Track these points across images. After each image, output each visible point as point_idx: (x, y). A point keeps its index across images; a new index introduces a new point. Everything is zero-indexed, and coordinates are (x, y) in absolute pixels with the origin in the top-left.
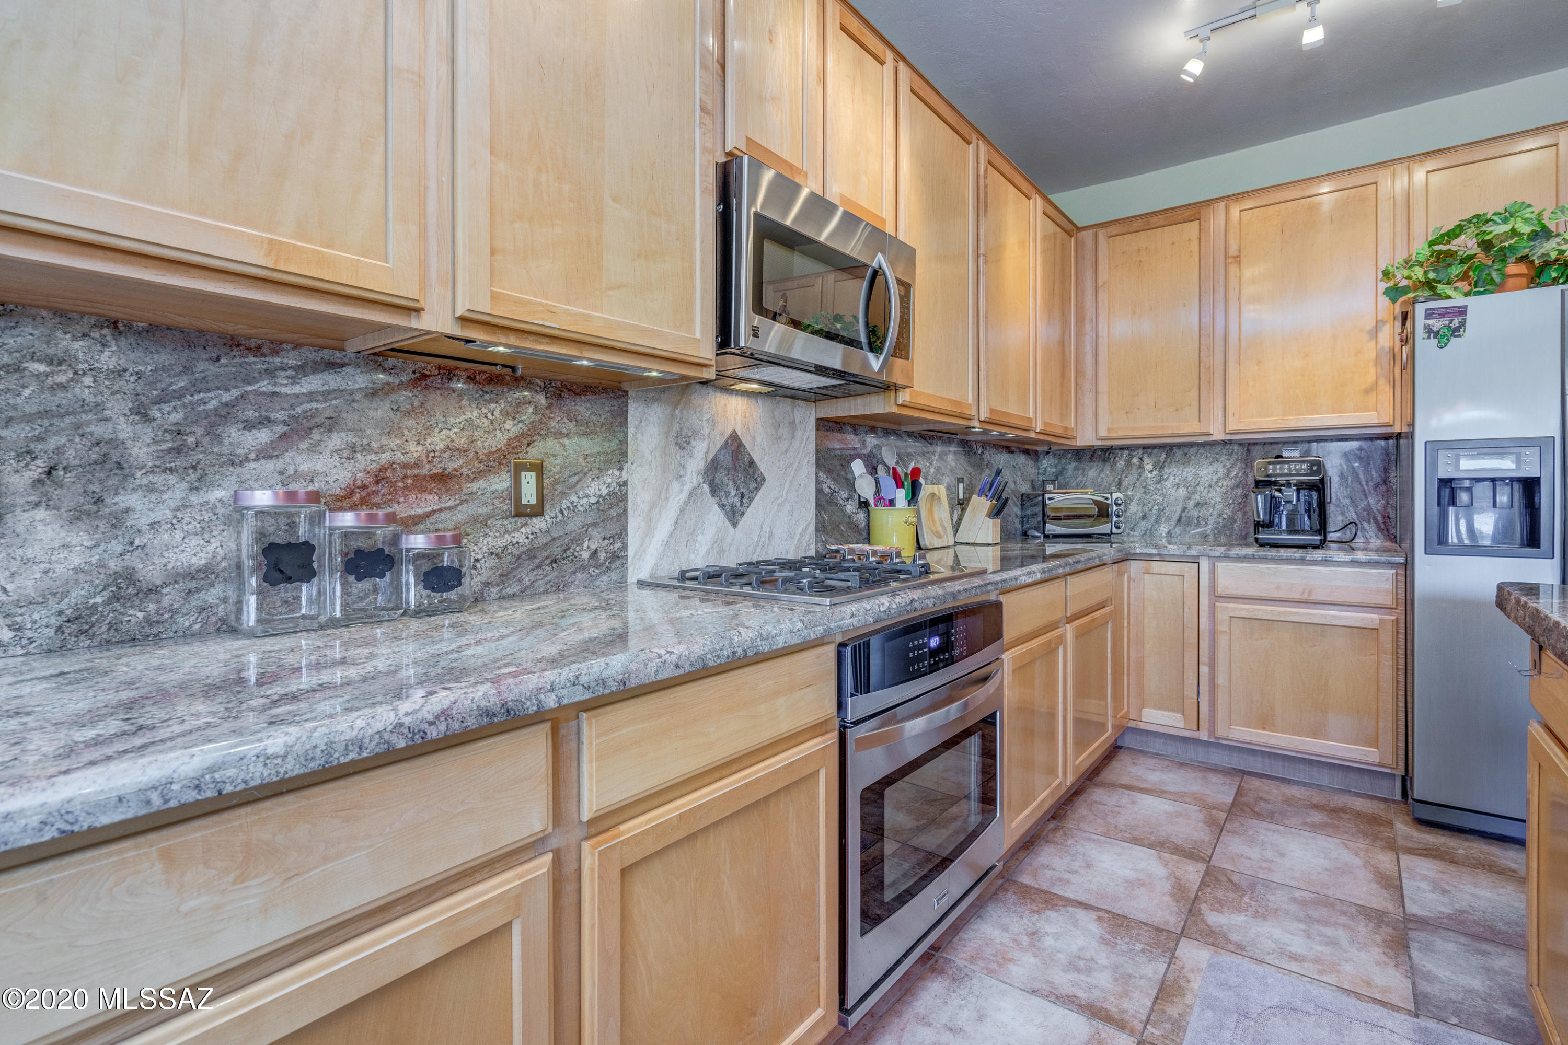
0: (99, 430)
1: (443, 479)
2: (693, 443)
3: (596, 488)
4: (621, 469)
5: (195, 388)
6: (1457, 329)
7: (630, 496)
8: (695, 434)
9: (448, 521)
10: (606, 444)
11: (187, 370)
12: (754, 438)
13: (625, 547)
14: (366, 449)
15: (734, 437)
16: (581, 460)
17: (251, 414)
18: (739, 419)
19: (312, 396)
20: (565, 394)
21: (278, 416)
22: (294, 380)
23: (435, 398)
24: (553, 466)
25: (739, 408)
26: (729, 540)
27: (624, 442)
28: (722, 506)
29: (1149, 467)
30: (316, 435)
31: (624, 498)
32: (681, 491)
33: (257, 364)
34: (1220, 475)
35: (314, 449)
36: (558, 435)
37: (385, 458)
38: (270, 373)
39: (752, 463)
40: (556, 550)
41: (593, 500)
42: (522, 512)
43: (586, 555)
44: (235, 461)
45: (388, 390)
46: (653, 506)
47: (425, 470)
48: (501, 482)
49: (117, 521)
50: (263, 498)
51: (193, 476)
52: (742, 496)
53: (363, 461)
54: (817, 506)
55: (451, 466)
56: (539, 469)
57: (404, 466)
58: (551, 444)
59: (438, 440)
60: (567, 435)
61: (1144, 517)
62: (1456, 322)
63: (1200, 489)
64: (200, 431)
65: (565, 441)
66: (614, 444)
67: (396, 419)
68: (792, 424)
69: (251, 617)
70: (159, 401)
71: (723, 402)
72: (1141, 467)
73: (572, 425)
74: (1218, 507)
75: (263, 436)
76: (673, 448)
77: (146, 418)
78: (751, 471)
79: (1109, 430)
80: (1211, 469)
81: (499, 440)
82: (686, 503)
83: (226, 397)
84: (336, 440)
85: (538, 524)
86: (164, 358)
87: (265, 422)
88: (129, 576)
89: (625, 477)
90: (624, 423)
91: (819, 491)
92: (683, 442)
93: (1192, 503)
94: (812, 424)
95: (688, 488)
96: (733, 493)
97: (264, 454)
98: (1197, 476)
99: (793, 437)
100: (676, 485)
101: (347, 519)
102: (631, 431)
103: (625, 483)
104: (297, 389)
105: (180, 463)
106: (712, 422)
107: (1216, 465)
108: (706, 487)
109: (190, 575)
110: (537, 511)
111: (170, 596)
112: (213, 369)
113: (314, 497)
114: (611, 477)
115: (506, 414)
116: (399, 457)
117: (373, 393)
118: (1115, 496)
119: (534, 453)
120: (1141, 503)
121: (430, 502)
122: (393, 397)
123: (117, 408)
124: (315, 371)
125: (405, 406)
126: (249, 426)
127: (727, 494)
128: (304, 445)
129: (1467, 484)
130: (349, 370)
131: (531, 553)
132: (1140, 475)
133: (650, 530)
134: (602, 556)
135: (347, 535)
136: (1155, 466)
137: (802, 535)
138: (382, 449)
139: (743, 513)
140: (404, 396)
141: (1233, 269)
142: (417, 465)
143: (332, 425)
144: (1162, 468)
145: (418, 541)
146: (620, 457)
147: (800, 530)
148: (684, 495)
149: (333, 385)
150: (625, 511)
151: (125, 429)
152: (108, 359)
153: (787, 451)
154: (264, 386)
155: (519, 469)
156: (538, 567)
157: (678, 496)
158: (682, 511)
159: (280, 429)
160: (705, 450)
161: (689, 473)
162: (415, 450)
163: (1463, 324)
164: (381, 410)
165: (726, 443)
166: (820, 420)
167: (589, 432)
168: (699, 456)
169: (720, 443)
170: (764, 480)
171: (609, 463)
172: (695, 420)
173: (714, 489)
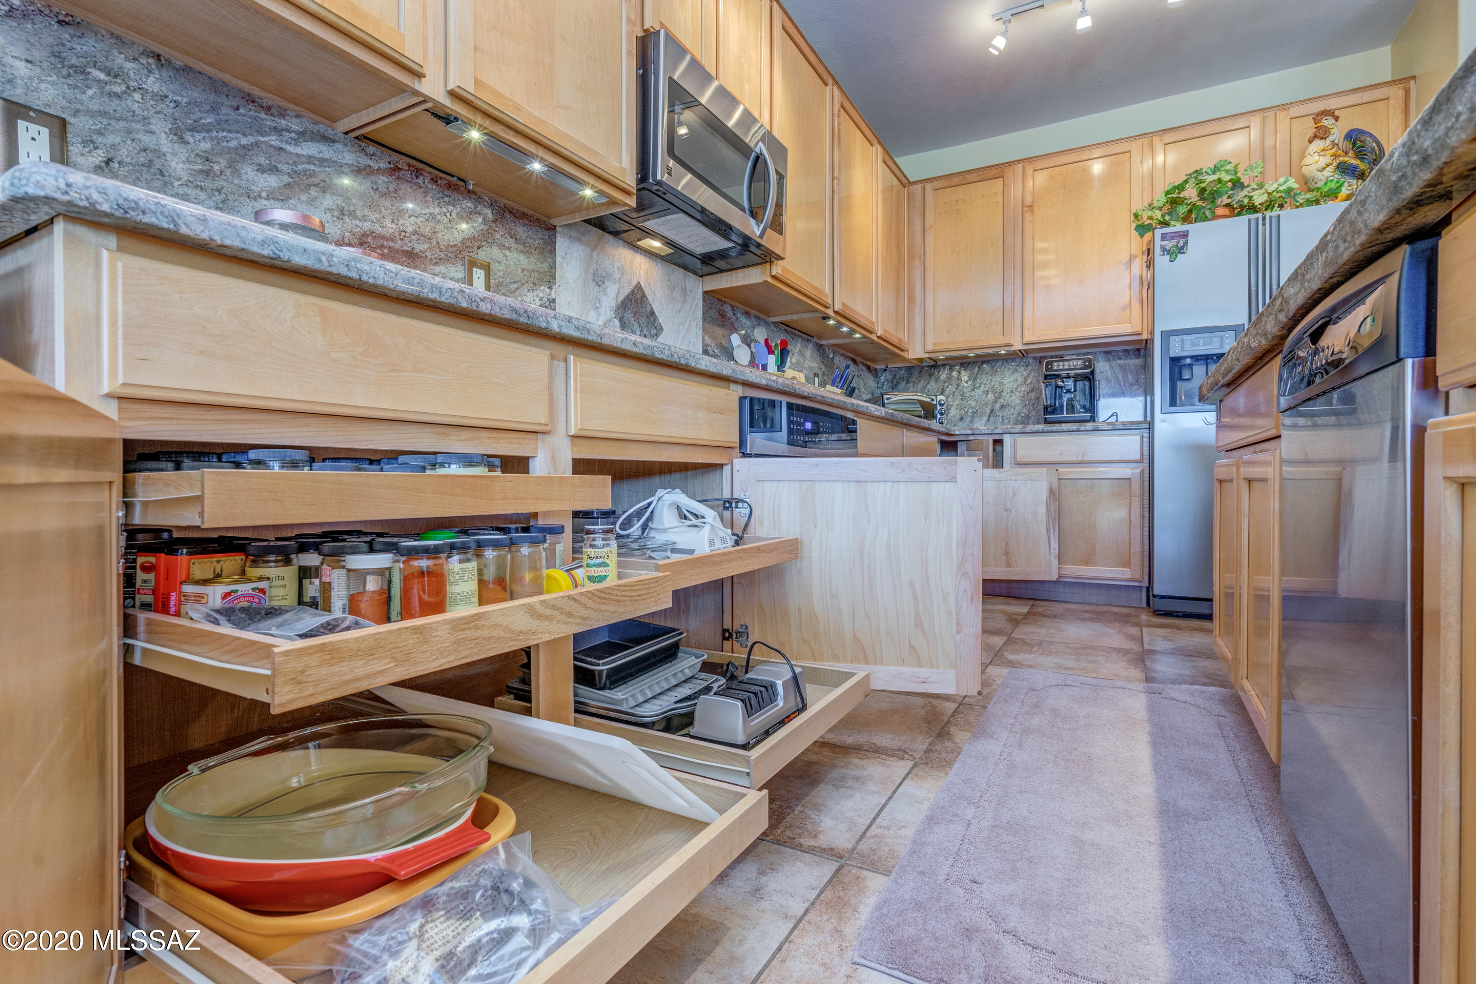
0: (147, 140)
1: (412, 256)
2: (607, 283)
3: (531, 299)
4: (550, 288)
5: (221, 125)
6: (1182, 248)
8: (609, 276)
10: (539, 265)
11: (214, 109)
12: (654, 293)
14: (352, 215)
15: (638, 287)
16: (519, 272)
17: (262, 160)
18: (643, 273)
19: (310, 159)
20: (507, 215)
21: (284, 167)
22: (296, 142)
23: (405, 188)
24: (498, 270)
25: (643, 265)
27: (553, 266)
29: (965, 378)
30: (313, 192)
33: (269, 122)
34: (1019, 382)
35: (311, 203)
36: (502, 247)
37: (367, 226)
38: (278, 131)
39: (652, 313)
44: (251, 195)
45: (369, 171)
47: (398, 245)
51: (218, 198)
55: (419, 247)
56: (487, 269)
57: (382, 237)
58: (495, 251)
59: (408, 224)
60: (509, 249)
61: (961, 419)
62: (1181, 244)
63: (1004, 394)
64: (224, 163)
65: (507, 252)
66: (545, 267)
67: (376, 196)
68: (684, 290)
70: (192, 129)
71: (630, 255)
72: (959, 379)
73: (512, 241)
74: (1018, 408)
75: (272, 181)
76: (592, 284)
77: (183, 141)
78: (652, 319)
79: (934, 344)
80: (1012, 378)
81: (456, 237)
83: (244, 141)
84: (329, 201)
86: (196, 94)
87: (273, 169)
89: (553, 296)
90: (553, 251)
92: (599, 279)
93: (998, 406)
94: (700, 295)
95: (602, 318)
96: (638, 333)
97: (273, 195)
98: (1002, 384)
99: (685, 301)
102: (559, 259)
103: (553, 302)
104: (298, 150)
105: (207, 184)
106: (622, 270)
107: (1016, 375)
108: (617, 322)
112: (233, 115)
114: (543, 292)
115: (461, 217)
116: (378, 229)
117: (358, 171)
118: (939, 398)
119: (483, 255)
120: (960, 407)
122: (374, 178)
123: (160, 126)
124: (312, 140)
125: (382, 188)
126: (261, 169)
127: (633, 332)
128: (304, 197)
129: (1188, 361)
130: (339, 146)
132: (958, 385)
136: (970, 378)
138: (364, 218)
140: (382, 179)
141: (1028, 216)
142: (391, 239)
143: (325, 187)
144: (975, 379)
146: (549, 278)
148: (601, 321)
149: (326, 155)
151: (166, 144)
152: (153, 83)
153: (680, 311)
154: (273, 140)
155: (473, 264)
159: (286, 179)
160: (616, 291)
161: (603, 306)
162: (390, 226)
163: (1186, 243)
164: (364, 186)
165: (633, 291)
166: (706, 293)
167: (525, 249)
168: (611, 296)
169: (628, 289)
170: (662, 330)
171: (541, 281)
172: (608, 265)
173: (623, 325)
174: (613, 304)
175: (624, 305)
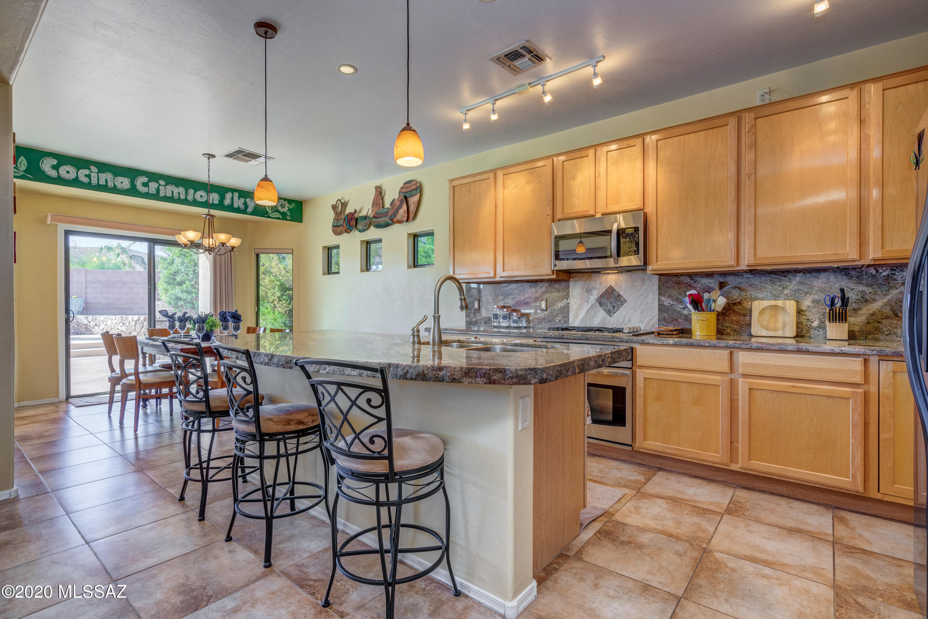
1: (527, 303)
2: (593, 291)
3: (560, 305)
4: (567, 300)
7: (570, 307)
8: (594, 288)
9: (527, 311)
10: (563, 294)
12: (621, 287)
13: (568, 320)
14: (515, 298)
15: (610, 288)
16: (557, 298)
18: (613, 281)
20: (553, 283)
23: (526, 288)
24: (550, 300)
25: (613, 278)
26: (608, 320)
27: (568, 293)
28: (605, 310)
31: (568, 307)
32: (588, 305)
33: (501, 286)
35: (508, 299)
36: (551, 292)
37: (518, 299)
39: (619, 295)
40: (550, 319)
41: (560, 308)
42: (542, 310)
43: (557, 321)
44: (499, 301)
45: (518, 287)
46: (578, 309)
48: (539, 304)
49: (488, 310)
52: (614, 307)
53: (515, 300)
54: (659, 310)
55: (529, 300)
56: (546, 300)
57: (521, 301)
58: (549, 295)
59: (526, 296)
60: (553, 292)
65: (552, 294)
66: (565, 294)
67: (520, 292)
68: (645, 280)
71: (605, 277)
73: (554, 290)
75: (502, 297)
76: (585, 293)
78: (619, 298)
81: (538, 295)
82: (590, 309)
84: (511, 297)
85: (545, 313)
87: (503, 295)
88: (489, 317)
89: (568, 302)
90: (569, 288)
91: (660, 305)
94: (656, 279)
95: (590, 305)
96: (609, 306)
97: (502, 300)
99: (644, 284)
100: (586, 304)
102: (570, 290)
103: (569, 303)
104: (506, 289)
106: (601, 284)
108: (598, 304)
110: (546, 310)
112: (497, 288)
114: (565, 302)
115: (539, 289)
116: (520, 299)
117: (516, 288)
119: (545, 297)
121: (526, 308)
122: (520, 289)
123: (489, 294)
124: (508, 286)
127: (607, 306)
131: (544, 319)
133: (576, 316)
134: (562, 321)
137: (648, 322)
138: (517, 298)
139: (615, 313)
142: (523, 301)
143: (510, 295)
146: (567, 297)
147: (648, 319)
148: (589, 306)
149: (511, 288)
150: (569, 311)
151: (489, 297)
152: (487, 288)
153: (639, 290)
155: (541, 301)
156: (546, 322)
157: (586, 307)
158: (588, 311)
160: (597, 292)
161: (591, 300)
162: (523, 298)
164: (517, 291)
165: (607, 290)
167: (558, 291)
168: (595, 294)
169: (604, 290)
170: (626, 301)
171: (564, 298)
172: (593, 284)
173: (601, 304)
174: (596, 297)
175: (601, 297)
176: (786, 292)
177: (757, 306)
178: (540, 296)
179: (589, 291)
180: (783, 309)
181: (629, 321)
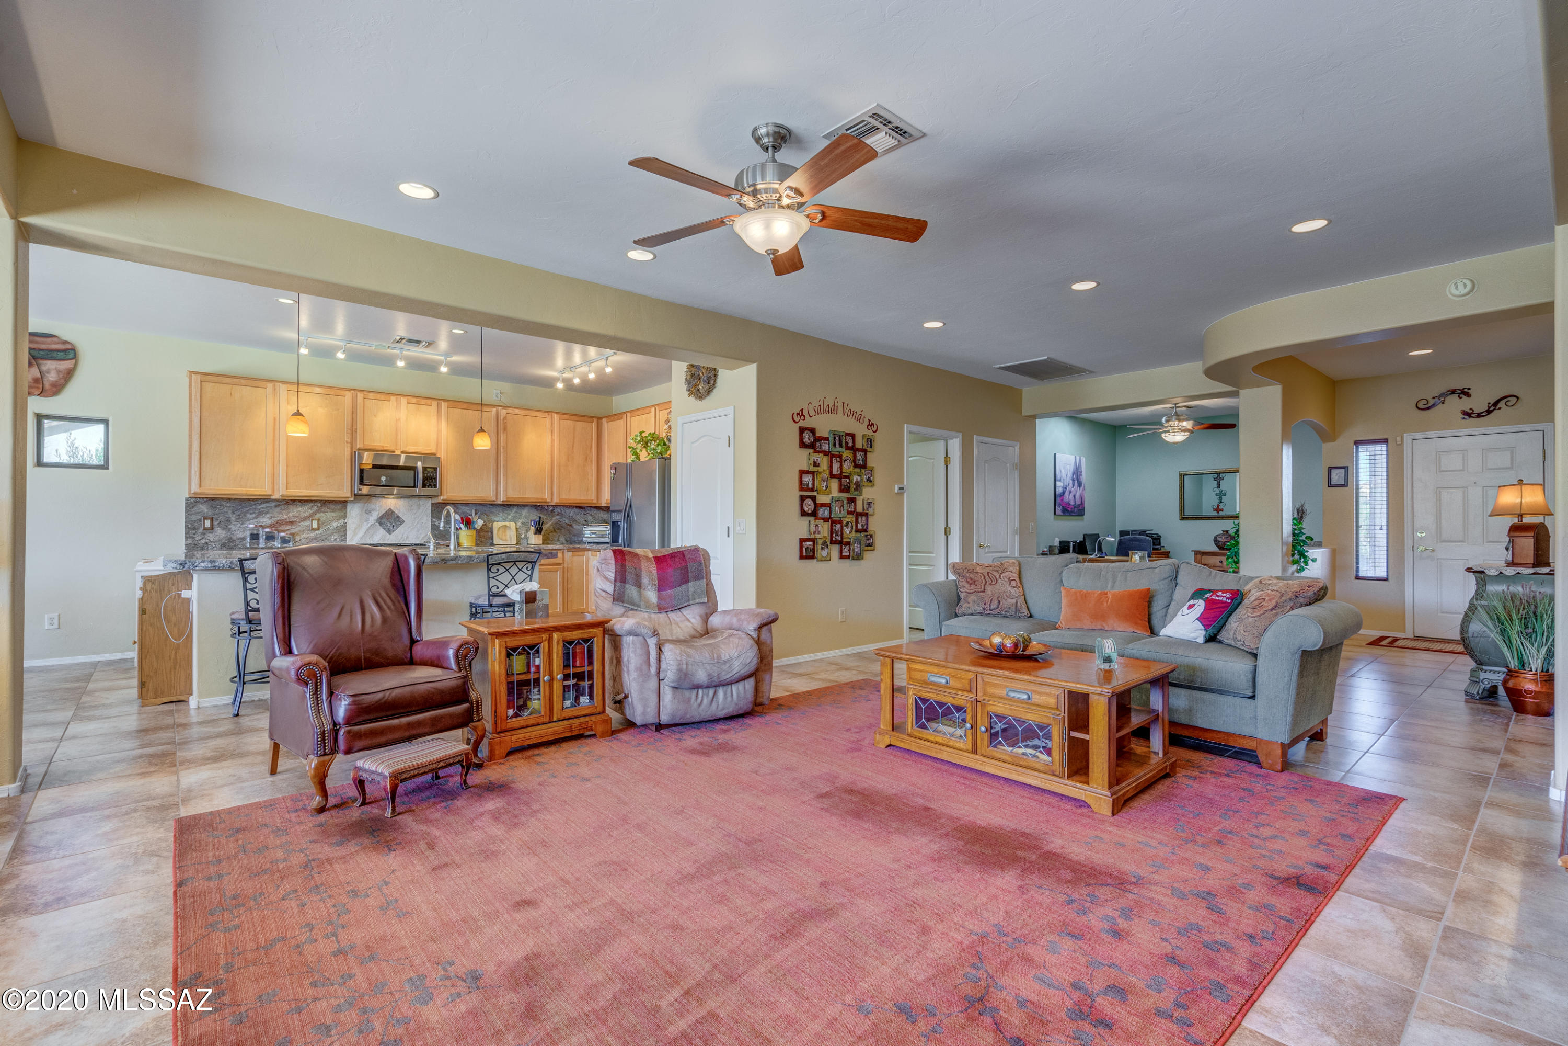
0: (228, 517)
1: (292, 523)
2: (372, 512)
3: (336, 524)
4: (345, 520)
5: (242, 508)
7: (348, 526)
8: (373, 510)
9: (293, 531)
10: (340, 515)
11: (241, 505)
12: (400, 510)
13: (346, 539)
14: (274, 517)
15: (390, 510)
16: (332, 518)
17: (251, 513)
18: (392, 505)
20: (327, 503)
21: (257, 512)
23: (289, 508)
24: (323, 519)
25: (393, 502)
26: (387, 537)
27: (346, 513)
28: (384, 529)
30: (264, 515)
31: (346, 526)
32: (367, 525)
33: (253, 503)
35: (264, 517)
36: (324, 512)
37: (277, 519)
38: (255, 504)
39: (398, 517)
40: (323, 538)
41: (335, 527)
42: (313, 529)
43: (332, 540)
44: (248, 520)
45: (279, 505)
46: (356, 529)
47: (288, 521)
48: (308, 523)
49: (229, 530)
50: (251, 526)
51: (241, 524)
52: (393, 526)
53: (273, 519)
54: (432, 529)
55: (294, 520)
56: (318, 520)
57: (280, 520)
58: (322, 514)
59: (291, 515)
60: (327, 513)
64: (242, 516)
65: (327, 515)
66: (342, 515)
67: (281, 512)
68: (420, 505)
69: (248, 545)
70: (236, 513)
71: (384, 502)
73: (329, 511)
75: (254, 515)
76: (364, 514)
77: (234, 515)
78: (397, 519)
81: (307, 514)
82: (369, 528)
83: (247, 511)
84: (268, 516)
85: (317, 532)
87: (254, 513)
88: (231, 538)
90: (345, 510)
91: (431, 525)
94: (429, 505)
96: (389, 525)
97: (254, 518)
99: (419, 509)
100: (365, 523)
101: (267, 530)
102: (348, 510)
103: (346, 523)
104: (257, 508)
105: (239, 521)
106: (380, 506)
108: (377, 524)
109: (241, 539)
110: (318, 529)
111: (238, 542)
112: (245, 504)
113: (261, 526)
114: (341, 522)
115: (309, 508)
116: (280, 518)
117: (276, 506)
119: (317, 516)
121: (289, 527)
122: (281, 507)
123: (230, 512)
125: (285, 510)
126: (250, 515)
127: (387, 525)
128: (261, 517)
131: (315, 538)
133: (355, 534)
134: (338, 541)
135: (266, 532)
137: (423, 538)
138: (277, 517)
139: (394, 531)
140: (283, 507)
142: (285, 520)
143: (267, 513)
145: (282, 534)
146: (345, 516)
148: (369, 525)
149: (268, 505)
150: (346, 530)
151: (231, 515)
152: (228, 505)
153: (416, 513)
154: (254, 507)
155: (312, 520)
157: (365, 526)
158: (368, 530)
159: (257, 514)
160: (377, 514)
161: (370, 520)
162: (285, 517)
164: (278, 509)
165: (386, 512)
166: (433, 504)
167: (334, 511)
168: (375, 516)
169: (383, 512)
170: (404, 521)
171: (340, 518)
172: (373, 506)
173: (381, 524)
174: (376, 518)
175: (381, 517)
176: (510, 517)
177: (496, 526)
178: (311, 515)
179: (369, 512)
180: (509, 527)
181: (407, 537)
